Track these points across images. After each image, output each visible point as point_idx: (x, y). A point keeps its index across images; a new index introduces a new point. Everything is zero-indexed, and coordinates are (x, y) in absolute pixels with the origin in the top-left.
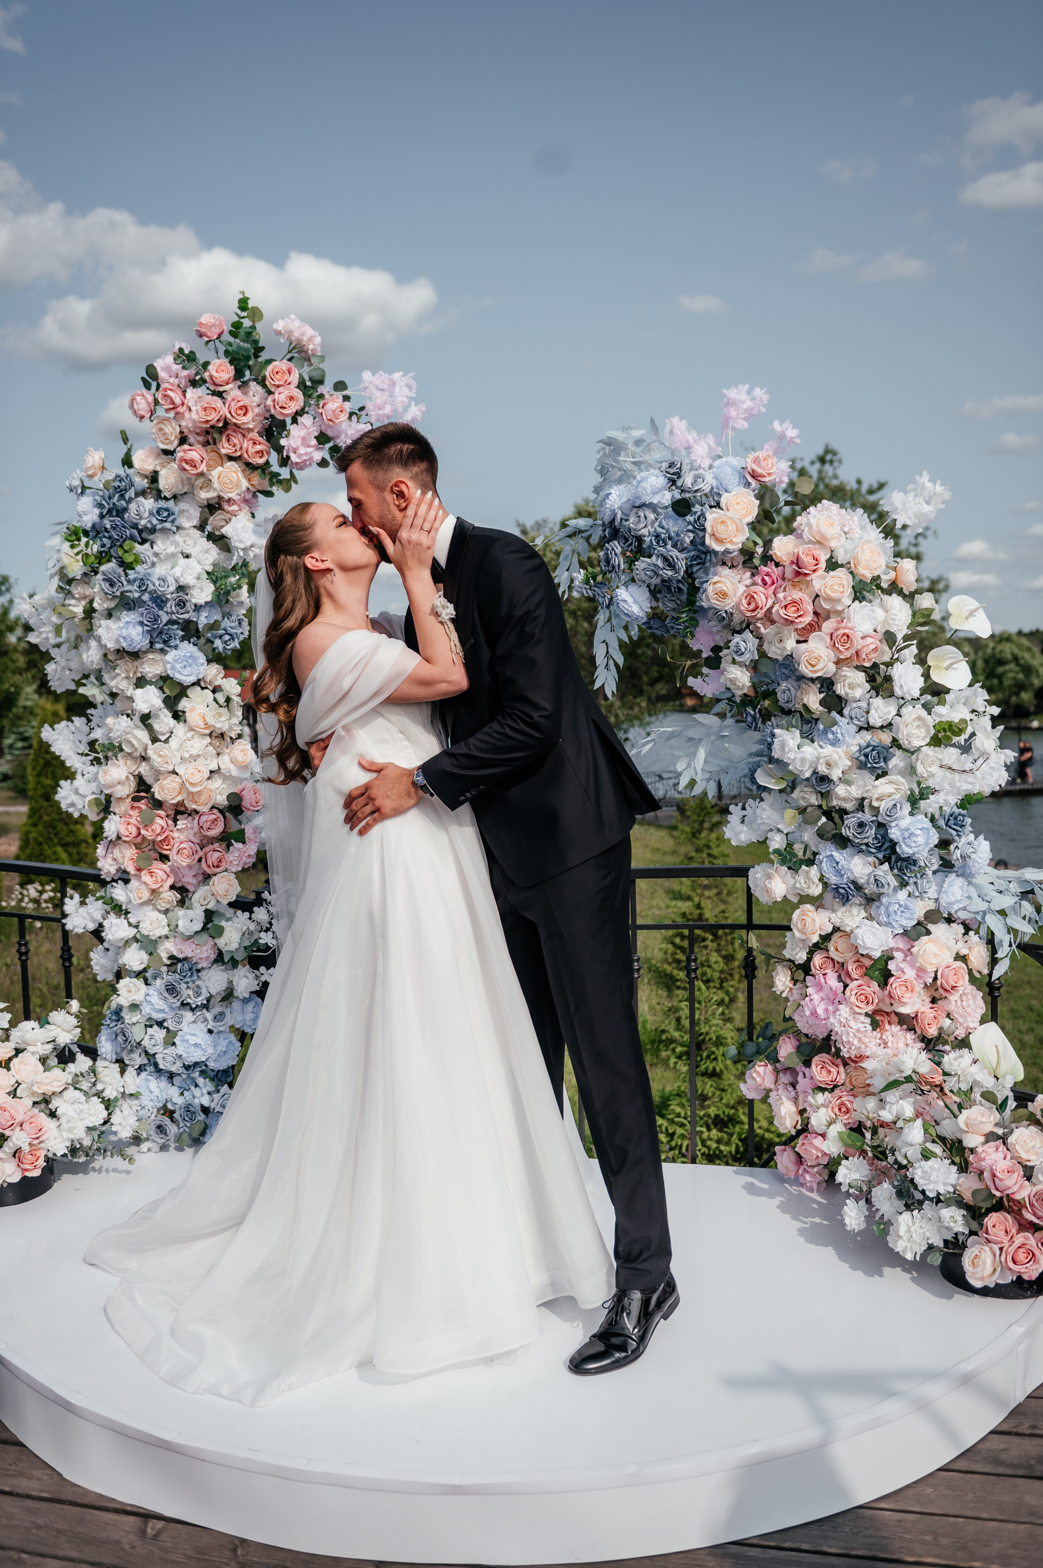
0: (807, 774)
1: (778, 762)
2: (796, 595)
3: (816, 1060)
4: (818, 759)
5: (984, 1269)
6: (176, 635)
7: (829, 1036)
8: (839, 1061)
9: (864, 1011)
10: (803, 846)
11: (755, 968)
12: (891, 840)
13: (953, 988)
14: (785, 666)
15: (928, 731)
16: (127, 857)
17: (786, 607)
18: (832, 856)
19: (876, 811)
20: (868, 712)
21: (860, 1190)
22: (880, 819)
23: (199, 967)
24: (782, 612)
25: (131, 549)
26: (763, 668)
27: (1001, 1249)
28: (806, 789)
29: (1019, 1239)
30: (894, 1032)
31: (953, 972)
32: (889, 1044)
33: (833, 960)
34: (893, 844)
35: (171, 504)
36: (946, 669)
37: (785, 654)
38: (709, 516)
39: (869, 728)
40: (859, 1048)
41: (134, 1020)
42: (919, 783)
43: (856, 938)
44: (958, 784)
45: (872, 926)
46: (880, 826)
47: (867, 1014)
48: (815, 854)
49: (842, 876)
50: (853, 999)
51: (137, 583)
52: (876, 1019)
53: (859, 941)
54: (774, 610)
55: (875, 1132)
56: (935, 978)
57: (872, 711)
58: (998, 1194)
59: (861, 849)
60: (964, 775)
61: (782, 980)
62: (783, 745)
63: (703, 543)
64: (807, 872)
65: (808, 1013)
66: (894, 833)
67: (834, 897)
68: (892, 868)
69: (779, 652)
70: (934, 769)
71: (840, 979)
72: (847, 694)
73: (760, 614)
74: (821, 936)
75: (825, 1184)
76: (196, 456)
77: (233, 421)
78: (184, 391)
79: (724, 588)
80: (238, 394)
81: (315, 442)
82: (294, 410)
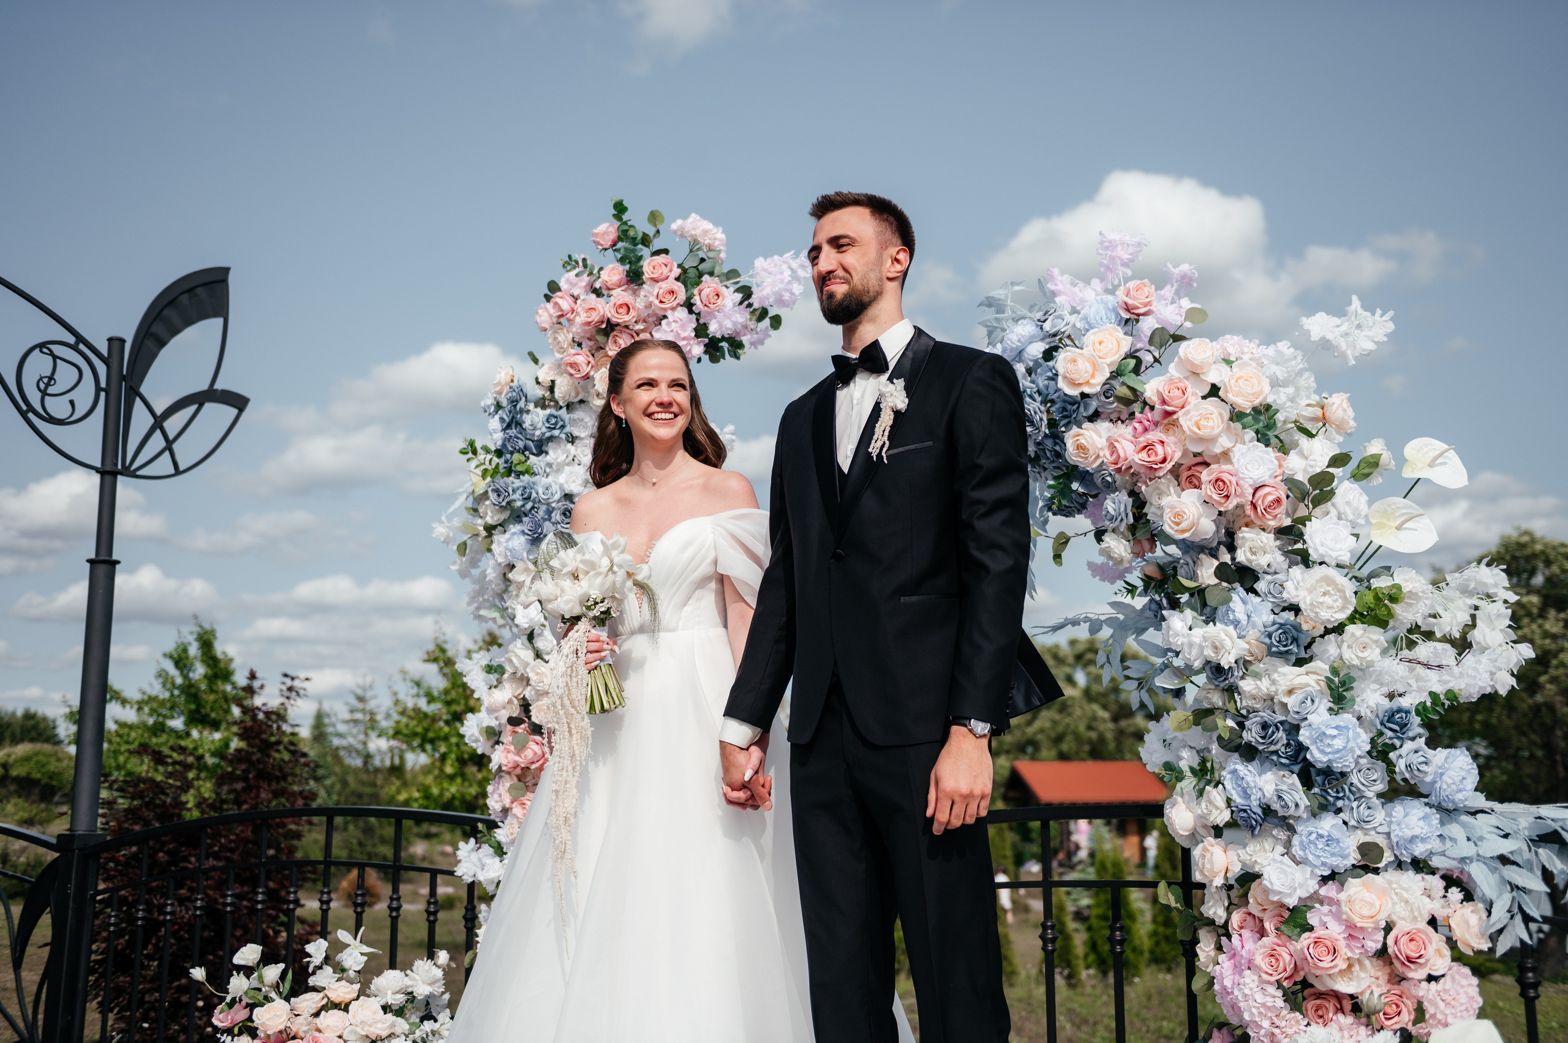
0: (1201, 664)
9: (1274, 979)
12: (1304, 747)
13: (1410, 960)
17: (1141, 451)
18: (1237, 771)
19: (1285, 708)
20: (1284, 586)
22: (1290, 718)
25: (525, 461)
33: (1253, 916)
34: (1305, 750)
35: (563, 412)
36: (1398, 528)
38: (1061, 356)
43: (1263, 880)
45: (1288, 865)
46: (1291, 727)
47: (1278, 984)
49: (1252, 797)
51: (520, 491)
59: (1270, 761)
60: (1438, 672)
61: (1206, 950)
64: (1213, 795)
66: (1305, 736)
67: (1244, 828)
72: (1256, 564)
76: (581, 359)
77: (614, 320)
78: (576, 298)
79: (1083, 441)
80: (620, 295)
81: (693, 334)
82: (675, 304)
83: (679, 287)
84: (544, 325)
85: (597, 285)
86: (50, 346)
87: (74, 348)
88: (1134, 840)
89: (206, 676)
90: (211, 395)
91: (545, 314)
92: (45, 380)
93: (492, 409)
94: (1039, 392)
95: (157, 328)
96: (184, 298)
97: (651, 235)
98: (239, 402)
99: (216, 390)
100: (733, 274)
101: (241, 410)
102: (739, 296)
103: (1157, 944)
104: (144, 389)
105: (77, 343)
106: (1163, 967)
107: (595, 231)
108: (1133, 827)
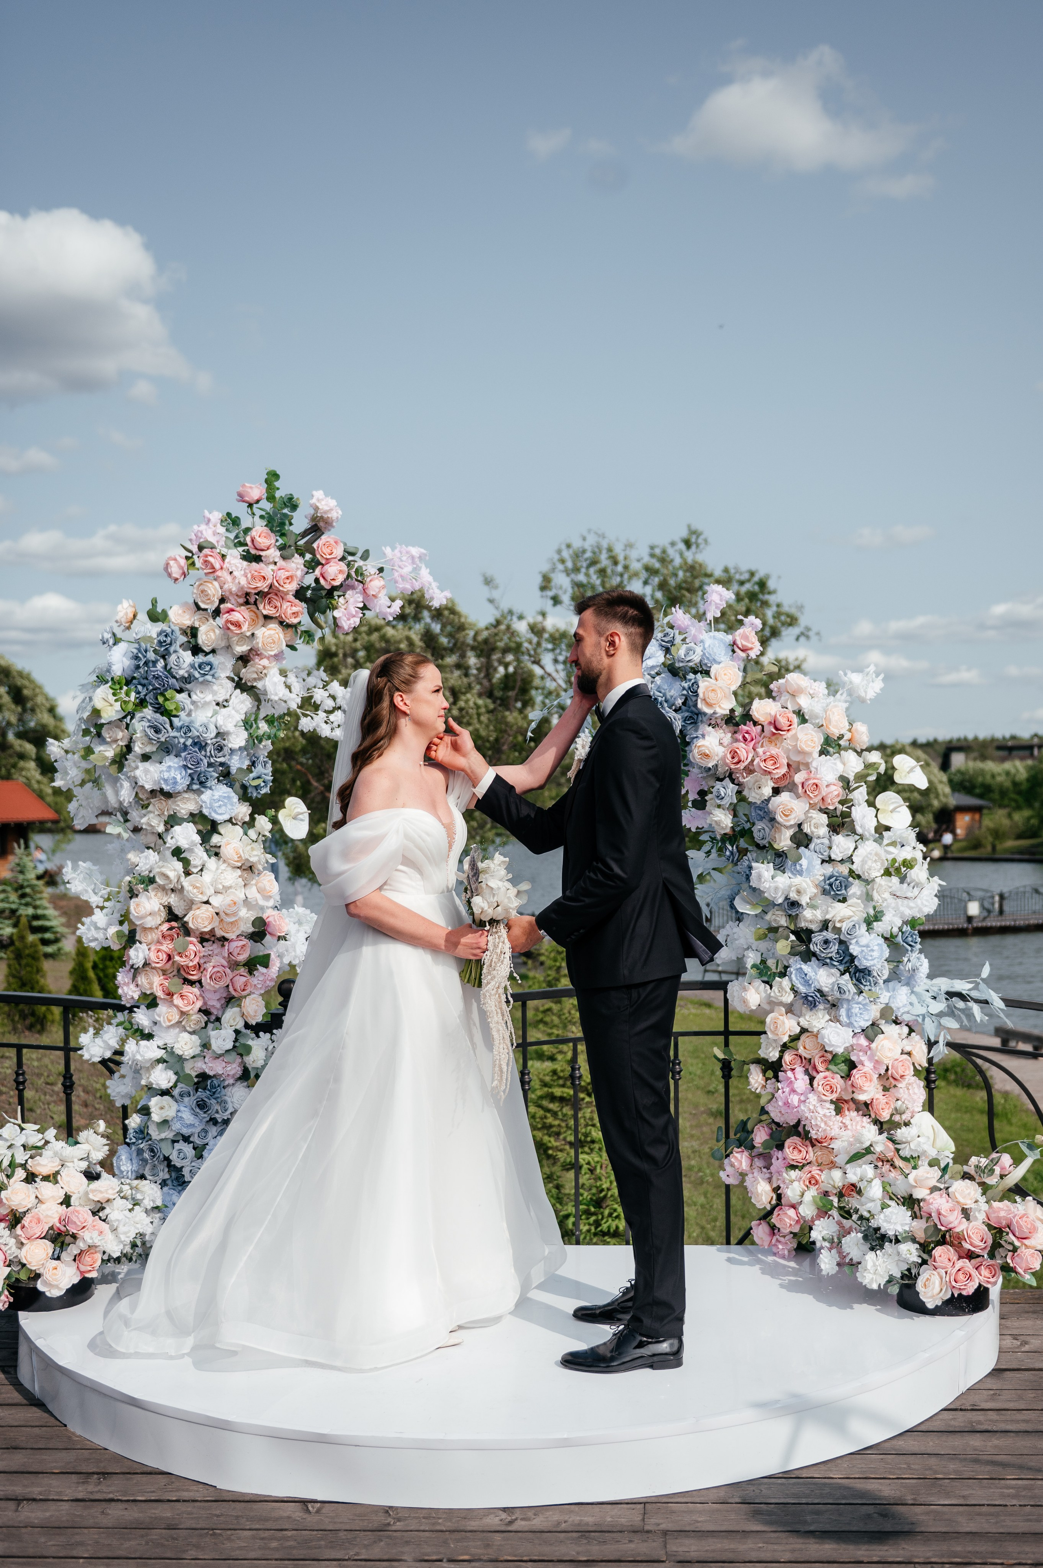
0: (780, 901)
1: (754, 889)
2: (774, 751)
3: (788, 1142)
4: (790, 887)
5: (933, 1288)
6: (211, 777)
7: (799, 1122)
8: (808, 1143)
9: (829, 1099)
10: (775, 961)
11: (731, 1069)
12: (851, 955)
13: (902, 1076)
14: (760, 809)
15: (882, 864)
16: (155, 983)
17: (765, 760)
18: (801, 968)
19: (838, 931)
20: (830, 848)
21: (832, 1241)
22: (842, 938)
23: (226, 1083)
24: (762, 764)
25: (172, 698)
26: (741, 812)
27: (946, 1273)
28: (777, 913)
29: (960, 1264)
30: (851, 1116)
31: (901, 1064)
32: (849, 1127)
33: (800, 1057)
34: (853, 958)
35: (210, 658)
36: (891, 812)
37: (763, 799)
38: (701, 684)
39: (830, 860)
40: (825, 1130)
41: (163, 1136)
42: (874, 908)
43: (823, 1038)
44: (902, 909)
45: (836, 1027)
46: (841, 942)
47: (832, 1102)
48: (786, 967)
49: (810, 985)
50: (820, 1088)
51: (183, 730)
52: (839, 1106)
53: (826, 1040)
54: (755, 763)
55: (841, 1195)
56: (887, 1070)
57: (834, 847)
58: (943, 1229)
59: (824, 963)
60: (906, 901)
61: (756, 1078)
62: (760, 877)
63: (696, 705)
64: (781, 983)
65: (780, 1103)
66: (854, 950)
67: (804, 1004)
68: (851, 978)
69: (758, 797)
70: (886, 895)
71: (807, 1072)
72: (813, 833)
73: (742, 766)
74: (790, 1036)
75: (794, 1253)
76: (239, 616)
77: (278, 587)
78: (224, 556)
83: (345, 570)
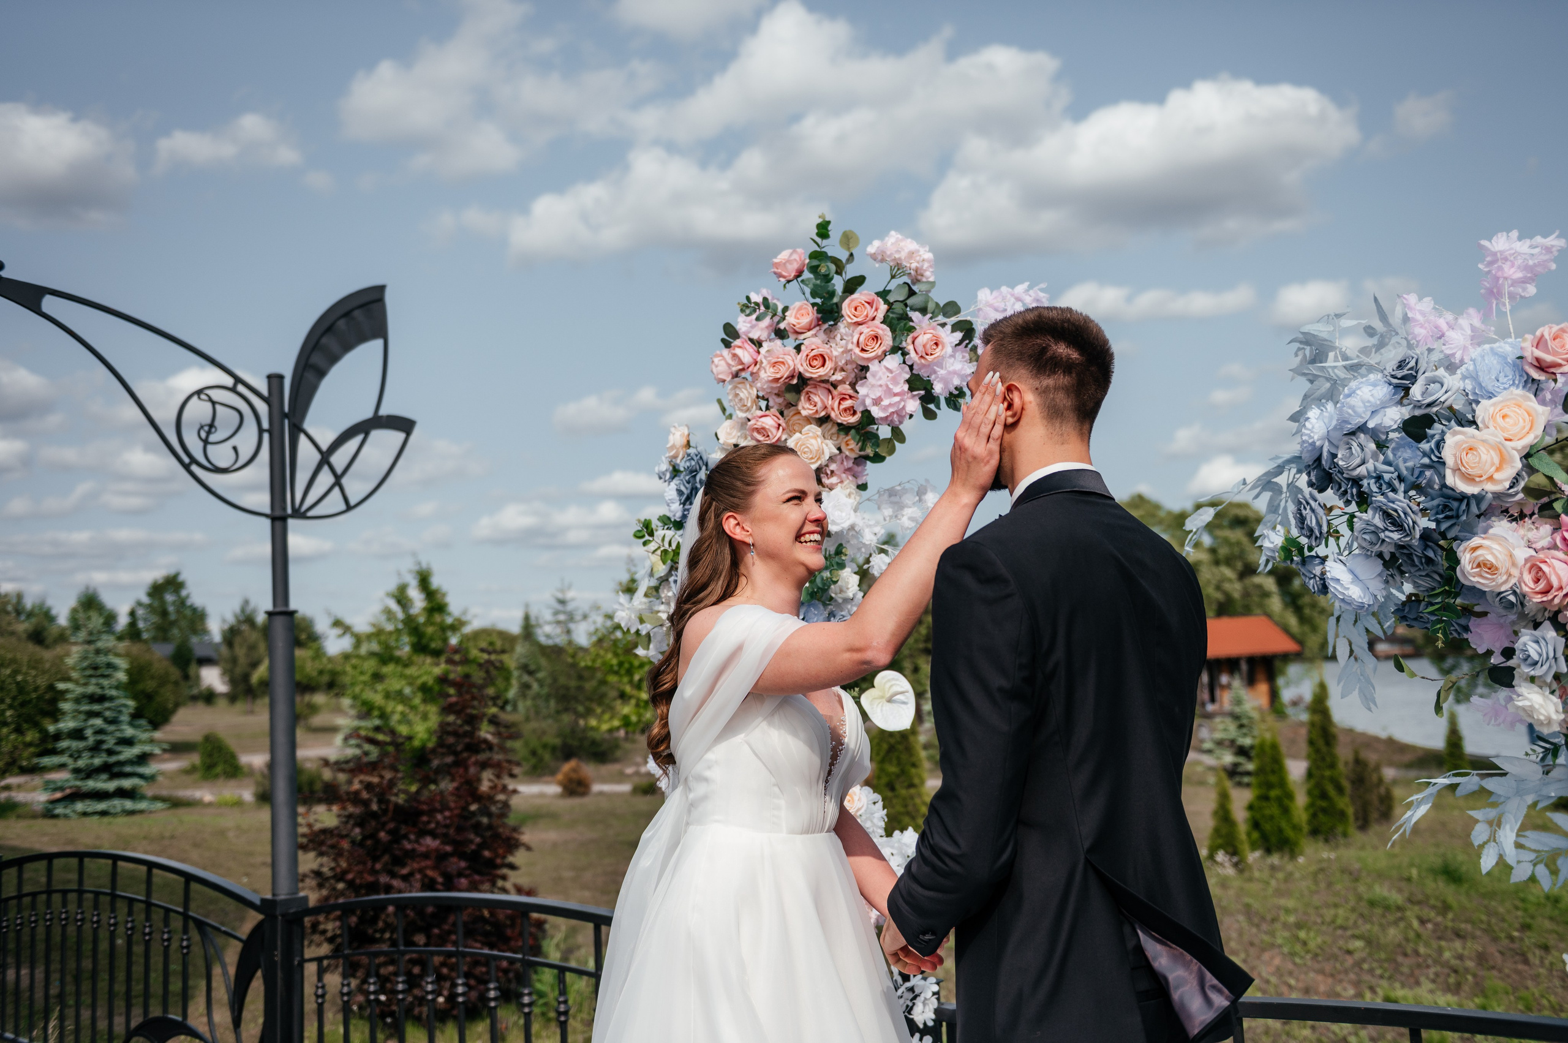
38: (1450, 440)
63: (1447, 484)
76: (769, 422)
77: (808, 375)
78: (758, 344)
79: (1490, 558)
80: (814, 341)
81: (906, 387)
82: (880, 352)
83: (886, 333)
84: (721, 376)
85: (782, 326)
86: (208, 392)
87: (233, 390)
88: (1263, 688)
89: (425, 609)
90: (378, 422)
91: (722, 362)
92: (206, 428)
93: (668, 476)
94: (1401, 479)
95: (317, 359)
96: (342, 324)
97: (844, 261)
98: (405, 425)
99: (382, 417)
100: (951, 308)
101: (408, 434)
102: (959, 335)
103: (1314, 815)
104: (307, 425)
105: (235, 385)
106: (1321, 838)
107: (776, 260)
108: (1261, 675)
